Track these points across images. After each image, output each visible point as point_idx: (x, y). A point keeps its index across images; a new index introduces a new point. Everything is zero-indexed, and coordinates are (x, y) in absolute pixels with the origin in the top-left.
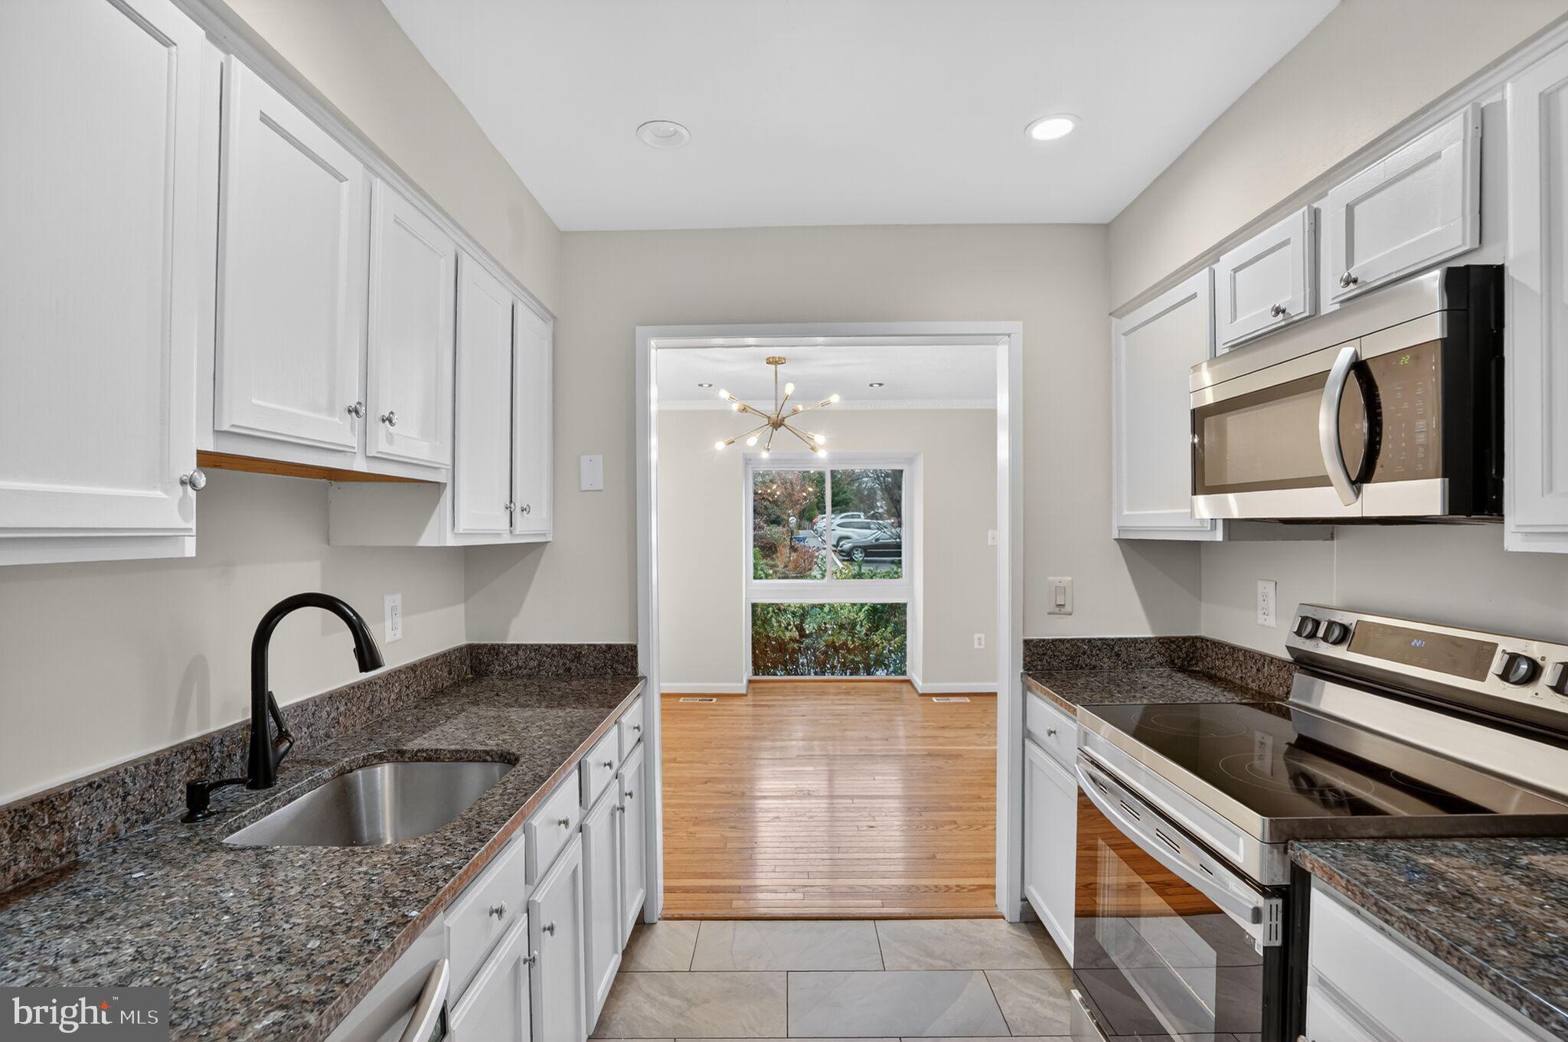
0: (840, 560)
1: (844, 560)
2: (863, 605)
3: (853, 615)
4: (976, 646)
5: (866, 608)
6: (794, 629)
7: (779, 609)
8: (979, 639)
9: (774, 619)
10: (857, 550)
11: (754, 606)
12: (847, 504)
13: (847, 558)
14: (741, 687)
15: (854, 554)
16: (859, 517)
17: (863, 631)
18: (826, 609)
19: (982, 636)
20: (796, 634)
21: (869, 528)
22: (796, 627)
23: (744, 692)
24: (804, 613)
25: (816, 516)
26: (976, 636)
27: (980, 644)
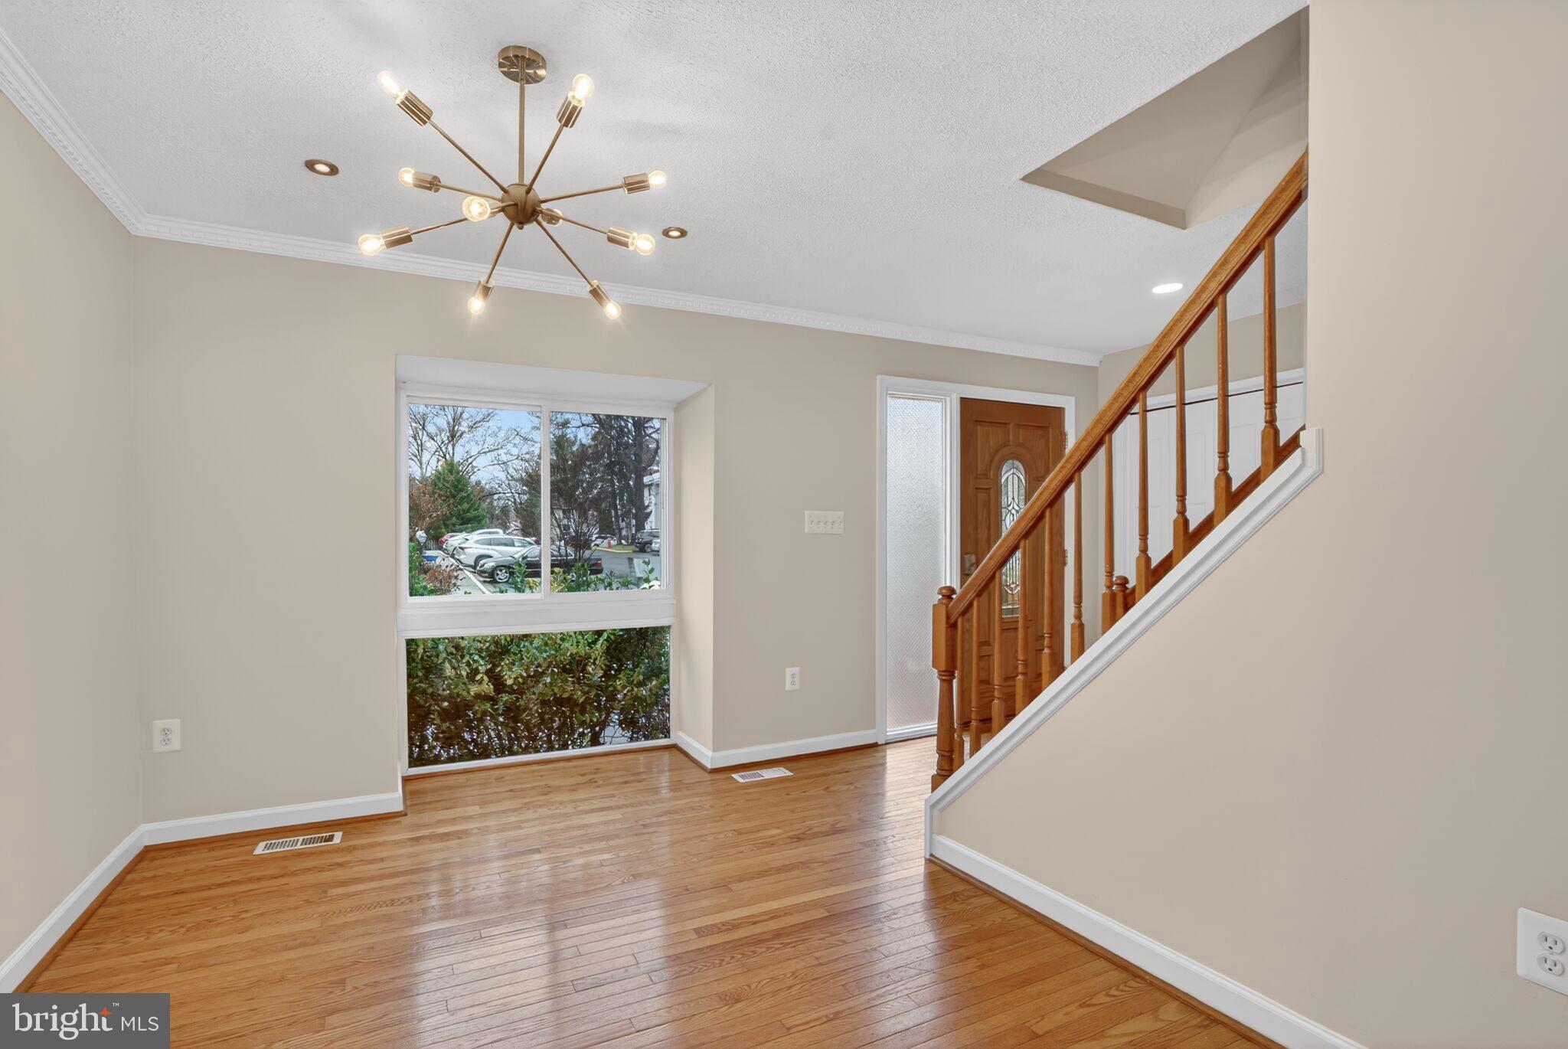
0: (480, 581)
1: (485, 582)
2: (599, 633)
3: (583, 650)
4: (788, 687)
5: (605, 636)
6: (486, 679)
7: (457, 647)
8: (793, 675)
9: (447, 665)
10: (501, 571)
11: (411, 643)
12: (479, 522)
13: (489, 580)
14: (392, 800)
15: (498, 575)
16: (497, 533)
17: (595, 673)
18: (537, 642)
19: (796, 670)
20: (487, 688)
21: (514, 546)
22: (488, 672)
23: (399, 807)
24: (500, 649)
25: (443, 535)
26: (789, 671)
27: (793, 683)
